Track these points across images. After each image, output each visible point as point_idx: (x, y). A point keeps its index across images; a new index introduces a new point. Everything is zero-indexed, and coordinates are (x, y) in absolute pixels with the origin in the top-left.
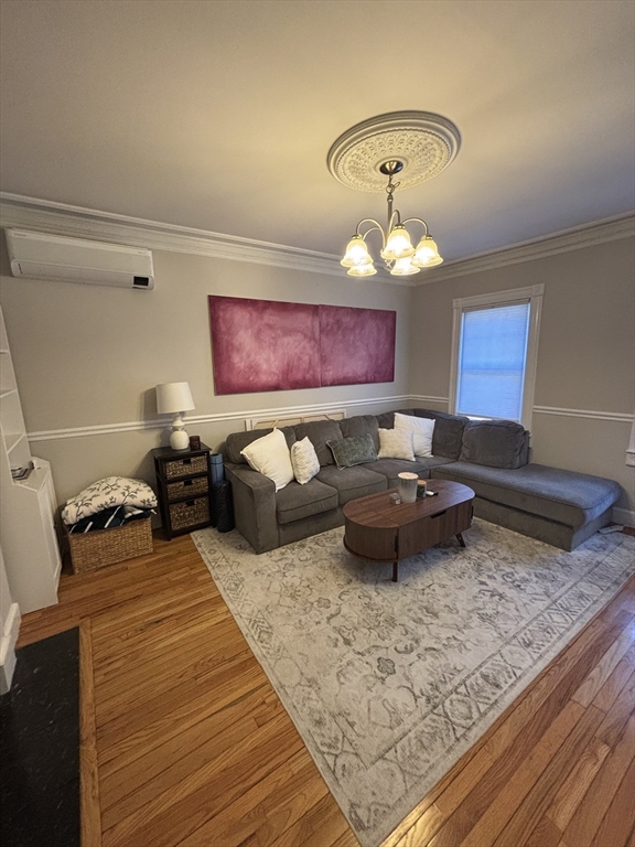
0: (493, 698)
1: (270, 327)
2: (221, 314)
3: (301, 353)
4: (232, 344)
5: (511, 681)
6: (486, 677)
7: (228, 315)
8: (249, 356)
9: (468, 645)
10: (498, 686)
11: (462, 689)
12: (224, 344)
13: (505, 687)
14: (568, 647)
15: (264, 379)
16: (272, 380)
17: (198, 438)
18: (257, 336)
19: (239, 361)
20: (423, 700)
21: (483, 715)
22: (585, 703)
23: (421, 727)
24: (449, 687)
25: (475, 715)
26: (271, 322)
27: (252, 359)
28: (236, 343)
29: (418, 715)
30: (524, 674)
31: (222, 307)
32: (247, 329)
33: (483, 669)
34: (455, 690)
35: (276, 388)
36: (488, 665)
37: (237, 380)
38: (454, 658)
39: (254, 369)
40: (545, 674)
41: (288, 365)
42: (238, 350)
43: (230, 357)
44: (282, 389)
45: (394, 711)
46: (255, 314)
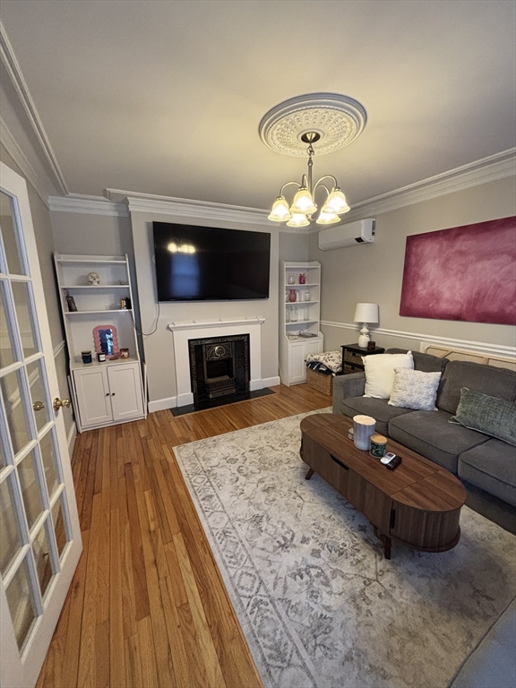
0: (199, 494)
1: (461, 253)
2: (414, 249)
3: (502, 280)
4: (418, 274)
5: (203, 507)
6: (211, 496)
7: (419, 250)
8: (432, 284)
9: (235, 498)
10: (203, 499)
11: (208, 484)
12: (412, 274)
13: (202, 502)
14: (214, 564)
15: (444, 306)
16: (455, 309)
17: (374, 343)
18: (444, 266)
19: (422, 289)
20: (210, 469)
21: (193, 487)
22: (175, 537)
23: (199, 465)
24: (211, 480)
25: (194, 484)
26: (464, 248)
27: (434, 287)
28: (422, 273)
29: (204, 465)
30: (205, 516)
31: (415, 244)
32: (434, 258)
33: (215, 497)
34: (209, 481)
35: (458, 317)
36: (217, 501)
37: (417, 305)
38: (228, 487)
39: (436, 297)
40: (201, 530)
41: (478, 293)
42: (423, 279)
43: (414, 286)
44: (464, 320)
45: (209, 459)
46: (445, 243)
